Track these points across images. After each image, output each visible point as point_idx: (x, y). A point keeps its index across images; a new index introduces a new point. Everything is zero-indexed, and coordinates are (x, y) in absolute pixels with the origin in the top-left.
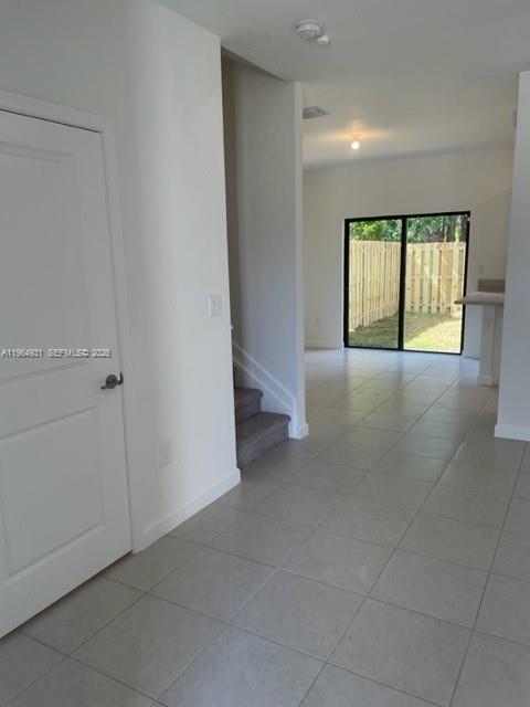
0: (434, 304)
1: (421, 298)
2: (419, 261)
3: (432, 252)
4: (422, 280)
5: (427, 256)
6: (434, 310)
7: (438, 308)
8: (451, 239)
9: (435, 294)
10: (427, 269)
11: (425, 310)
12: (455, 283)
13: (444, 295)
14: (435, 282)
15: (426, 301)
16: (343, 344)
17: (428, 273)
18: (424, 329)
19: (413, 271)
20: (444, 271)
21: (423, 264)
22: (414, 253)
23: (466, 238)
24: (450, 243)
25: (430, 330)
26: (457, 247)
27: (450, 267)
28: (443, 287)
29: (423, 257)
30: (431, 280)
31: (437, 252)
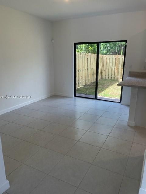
0: (113, 76)
1: (109, 74)
2: (108, 61)
3: (113, 58)
4: (109, 68)
5: (111, 59)
6: (113, 79)
7: (114, 78)
8: (119, 54)
9: (113, 73)
10: (111, 64)
11: (110, 78)
12: (120, 69)
13: (116, 73)
14: (113, 69)
15: (110, 76)
16: (74, 95)
17: (111, 66)
18: (108, 86)
19: (106, 65)
20: (116, 65)
21: (109, 62)
22: (107, 58)
23: (125, 54)
24: (119, 55)
25: (110, 87)
26: (121, 57)
27: (119, 64)
28: (116, 71)
29: (109, 60)
30: (112, 68)
31: (114, 58)
